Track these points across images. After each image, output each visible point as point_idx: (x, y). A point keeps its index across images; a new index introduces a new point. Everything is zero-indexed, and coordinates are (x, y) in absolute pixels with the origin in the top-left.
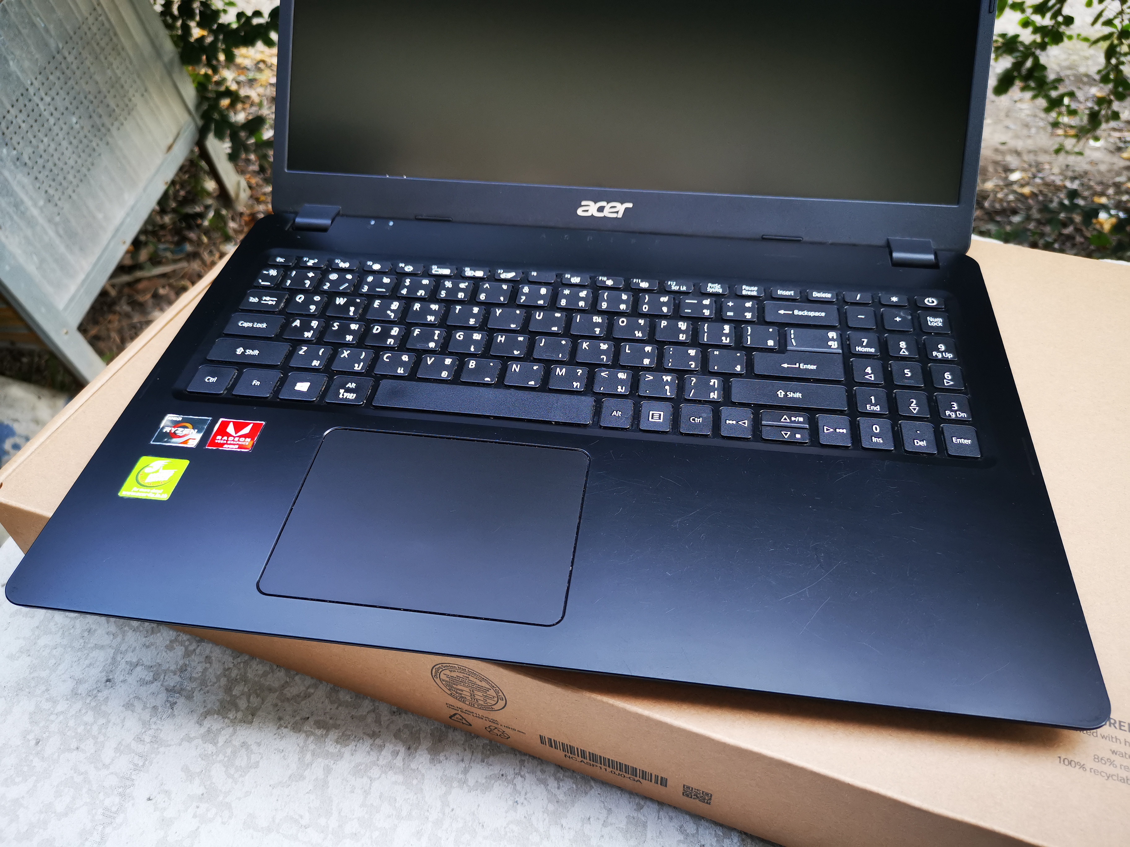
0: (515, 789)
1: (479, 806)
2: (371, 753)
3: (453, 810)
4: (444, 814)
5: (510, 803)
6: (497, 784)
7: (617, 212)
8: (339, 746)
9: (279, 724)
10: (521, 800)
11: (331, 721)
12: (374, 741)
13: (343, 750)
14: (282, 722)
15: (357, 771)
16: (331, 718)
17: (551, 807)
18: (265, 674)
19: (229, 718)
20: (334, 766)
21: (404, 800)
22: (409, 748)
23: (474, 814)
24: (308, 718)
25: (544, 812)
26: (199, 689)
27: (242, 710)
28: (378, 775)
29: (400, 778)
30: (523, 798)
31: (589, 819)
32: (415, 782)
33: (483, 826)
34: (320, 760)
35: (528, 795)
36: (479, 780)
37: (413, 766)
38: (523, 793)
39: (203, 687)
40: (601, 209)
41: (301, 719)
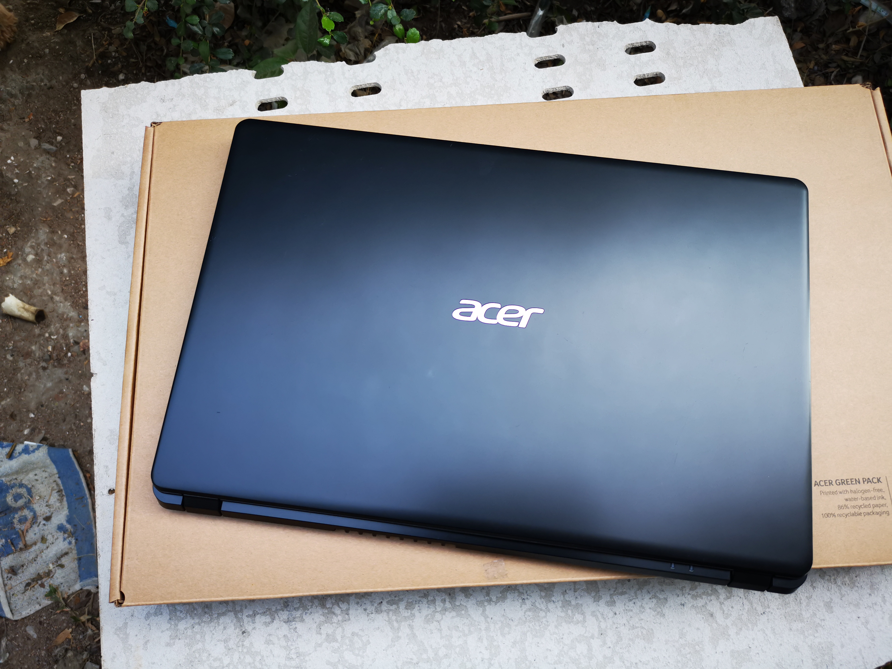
0: (519, 592)
1: (504, 610)
2: (430, 606)
3: (492, 618)
4: (488, 623)
5: (521, 601)
6: (508, 594)
8: (409, 611)
9: (366, 614)
10: (525, 597)
11: (396, 599)
12: (428, 599)
13: (413, 612)
14: (368, 611)
15: (428, 620)
16: (395, 597)
17: (543, 594)
19: (334, 623)
20: (413, 624)
21: (463, 624)
22: (450, 595)
23: (504, 615)
24: (382, 602)
25: (540, 598)
26: (304, 613)
27: (340, 615)
28: (441, 617)
29: (454, 614)
30: (526, 595)
31: (566, 591)
32: (463, 612)
33: (512, 620)
34: (403, 623)
35: (528, 592)
36: (498, 596)
37: (458, 603)
38: (525, 592)
39: (306, 611)
41: (378, 604)
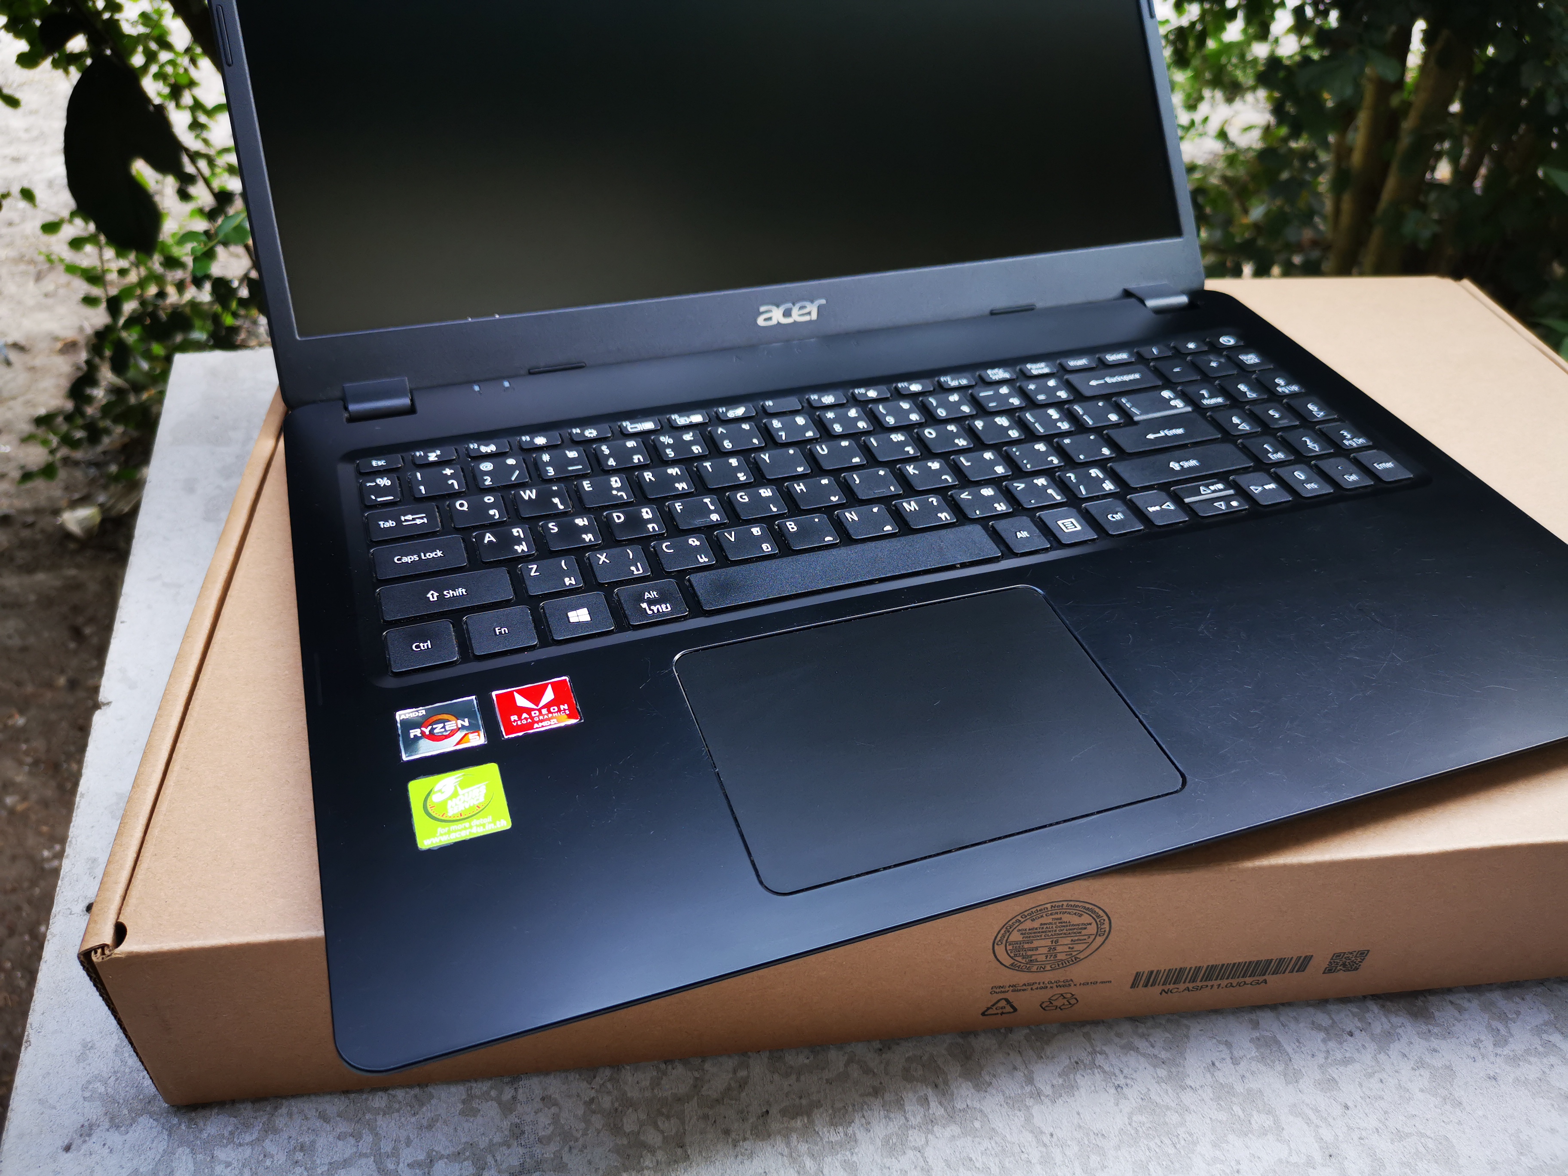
0: (1104, 1072)
1: (1078, 1114)
2: (892, 1115)
3: (1052, 1135)
4: (1045, 1145)
5: (1112, 1091)
6: (1078, 1076)
7: (809, 313)
8: (841, 1129)
9: (730, 1140)
10: (1121, 1081)
11: (804, 1102)
12: (883, 1098)
13: (850, 1131)
14: (733, 1135)
15: (892, 1147)
16: (801, 1098)
17: (1162, 1072)
18: (656, 1083)
19: (648, 1168)
20: (855, 1158)
21: (982, 1154)
22: (936, 1086)
23: (1080, 1127)
24: (767, 1112)
25: (1158, 1082)
26: (566, 1149)
27: (659, 1148)
28: (923, 1139)
29: (954, 1129)
30: (1121, 1077)
31: (1213, 1064)
32: (977, 1124)
33: (1103, 1135)
34: (828, 1160)
35: (1125, 1072)
36: (1055, 1082)
37: (960, 1105)
38: (1117, 1072)
39: (572, 1143)
40: (787, 314)
41: (759, 1118)
